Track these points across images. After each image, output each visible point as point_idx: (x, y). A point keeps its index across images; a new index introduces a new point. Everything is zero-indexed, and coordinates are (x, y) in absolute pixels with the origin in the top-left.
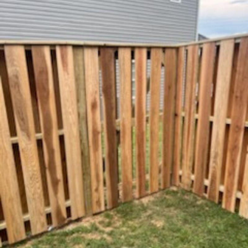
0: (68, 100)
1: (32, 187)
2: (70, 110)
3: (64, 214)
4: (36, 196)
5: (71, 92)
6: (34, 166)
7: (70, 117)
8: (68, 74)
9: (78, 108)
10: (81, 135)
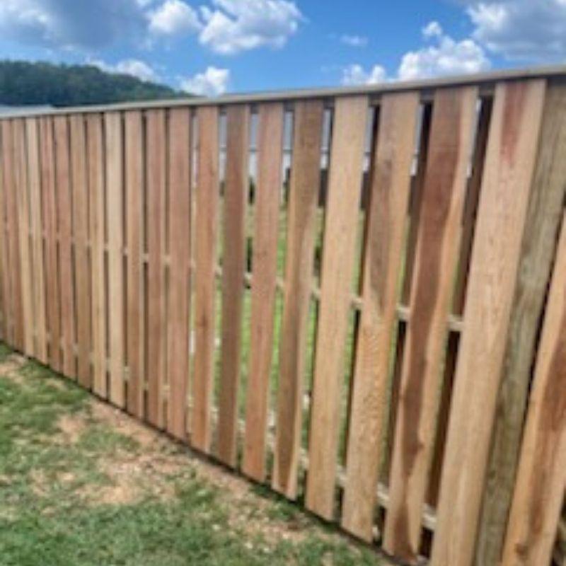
0: (491, 241)
1: (362, 422)
2: (493, 270)
3: (415, 541)
4: (367, 448)
5: (507, 217)
6: (377, 377)
7: (488, 289)
8: (512, 165)
9: (521, 270)
10: (508, 354)
